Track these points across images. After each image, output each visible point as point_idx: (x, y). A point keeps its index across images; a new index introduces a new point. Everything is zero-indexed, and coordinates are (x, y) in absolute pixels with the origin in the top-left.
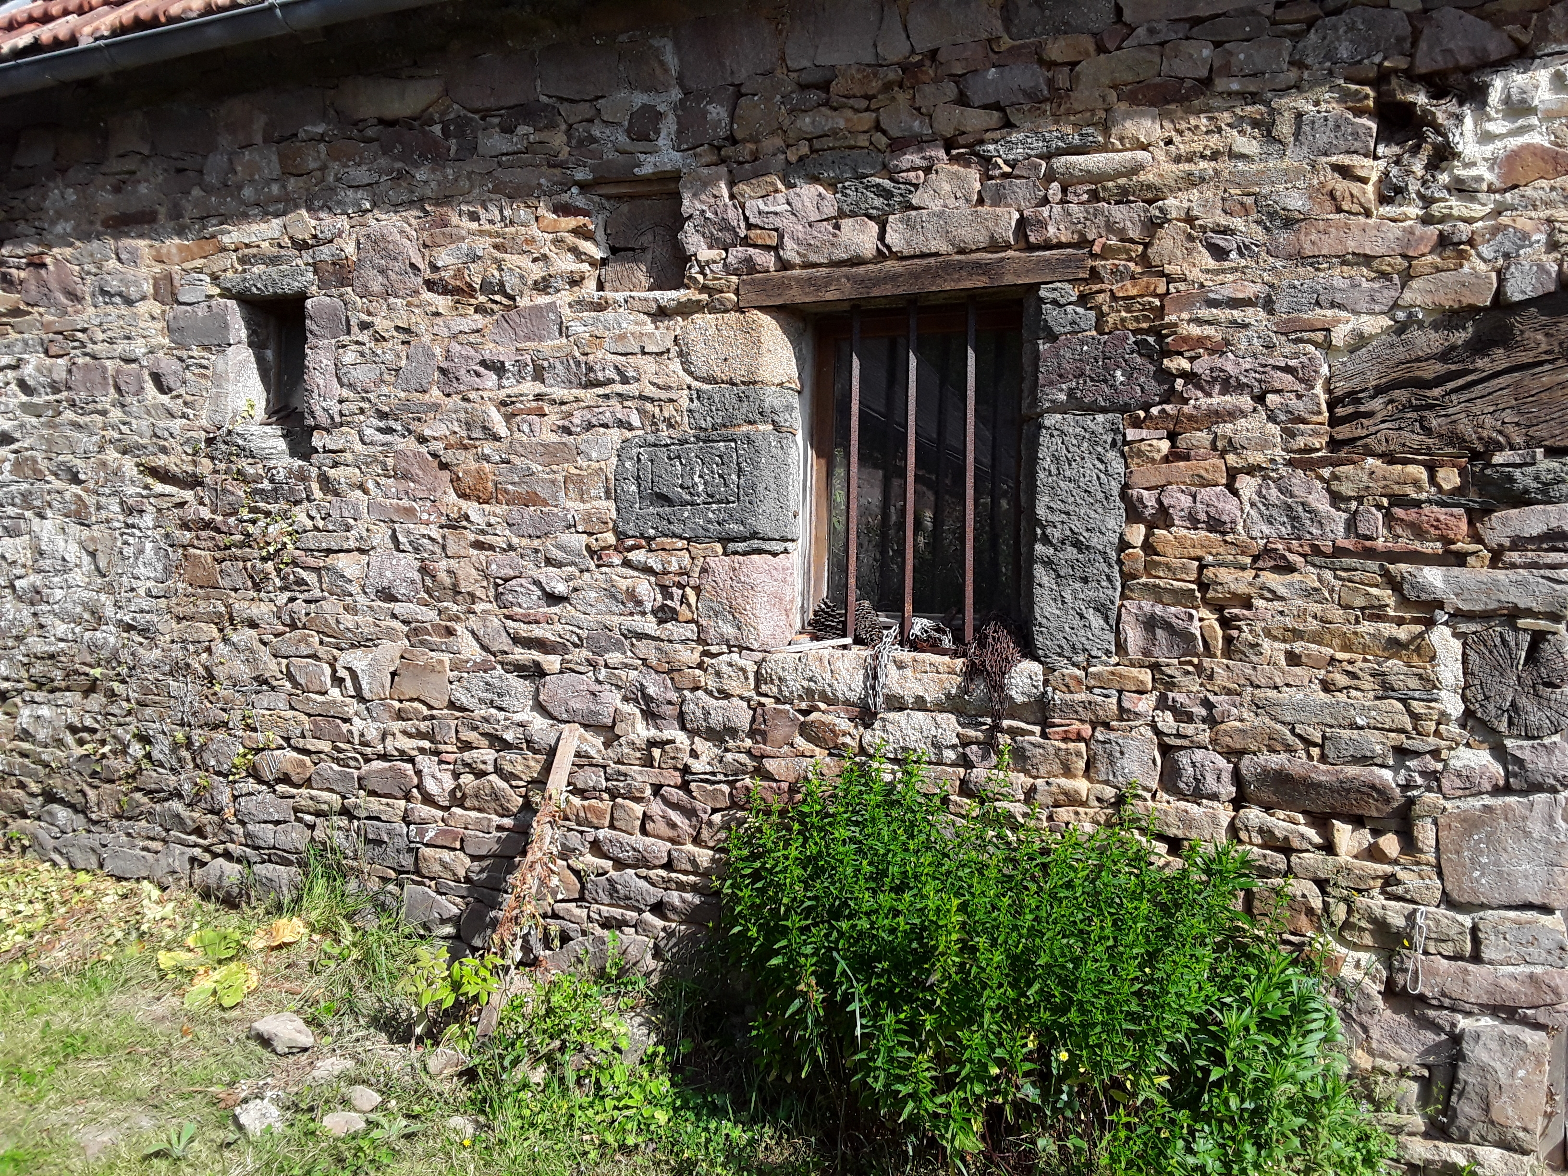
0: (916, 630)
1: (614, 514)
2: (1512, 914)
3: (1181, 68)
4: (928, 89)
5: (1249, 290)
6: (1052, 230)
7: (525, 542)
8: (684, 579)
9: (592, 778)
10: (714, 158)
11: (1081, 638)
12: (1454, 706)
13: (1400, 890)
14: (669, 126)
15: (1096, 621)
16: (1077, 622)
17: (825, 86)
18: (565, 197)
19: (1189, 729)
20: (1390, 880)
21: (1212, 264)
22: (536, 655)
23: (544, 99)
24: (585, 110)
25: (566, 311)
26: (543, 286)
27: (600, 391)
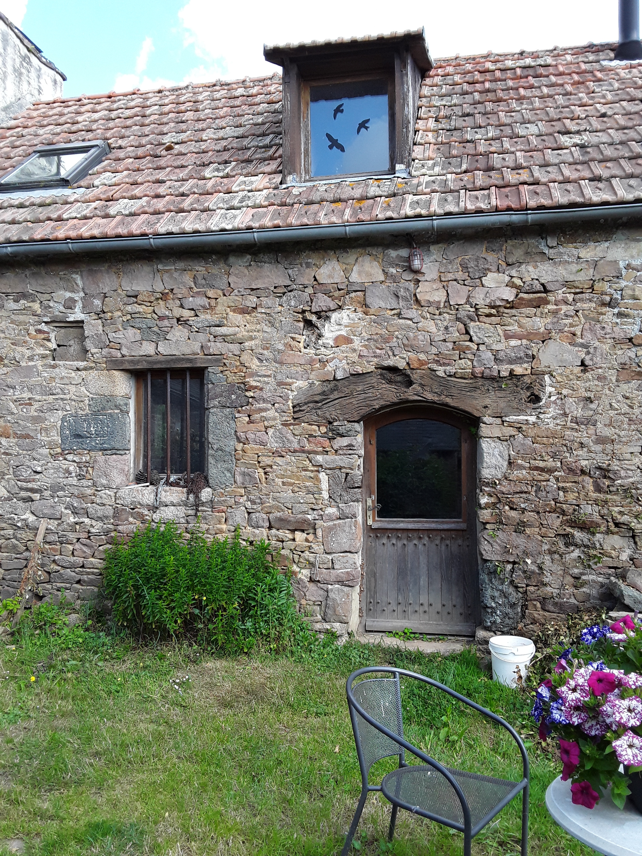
0: (172, 479)
1: (60, 441)
2: (342, 554)
3: (249, 304)
4: (171, 301)
5: (269, 373)
6: (211, 350)
7: (25, 452)
8: (87, 465)
9: (52, 538)
10: (96, 318)
11: (223, 480)
12: (325, 495)
13: (312, 551)
14: (79, 305)
15: (228, 475)
16: (222, 475)
17: (136, 297)
18: (39, 327)
19: (255, 507)
20: (310, 547)
21: (259, 364)
22: (29, 494)
23: (31, 291)
24: (47, 296)
25: (40, 368)
26: (31, 358)
27: (54, 397)
